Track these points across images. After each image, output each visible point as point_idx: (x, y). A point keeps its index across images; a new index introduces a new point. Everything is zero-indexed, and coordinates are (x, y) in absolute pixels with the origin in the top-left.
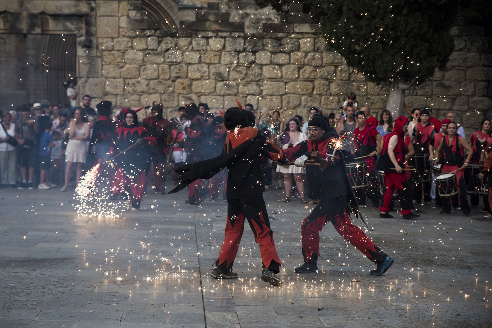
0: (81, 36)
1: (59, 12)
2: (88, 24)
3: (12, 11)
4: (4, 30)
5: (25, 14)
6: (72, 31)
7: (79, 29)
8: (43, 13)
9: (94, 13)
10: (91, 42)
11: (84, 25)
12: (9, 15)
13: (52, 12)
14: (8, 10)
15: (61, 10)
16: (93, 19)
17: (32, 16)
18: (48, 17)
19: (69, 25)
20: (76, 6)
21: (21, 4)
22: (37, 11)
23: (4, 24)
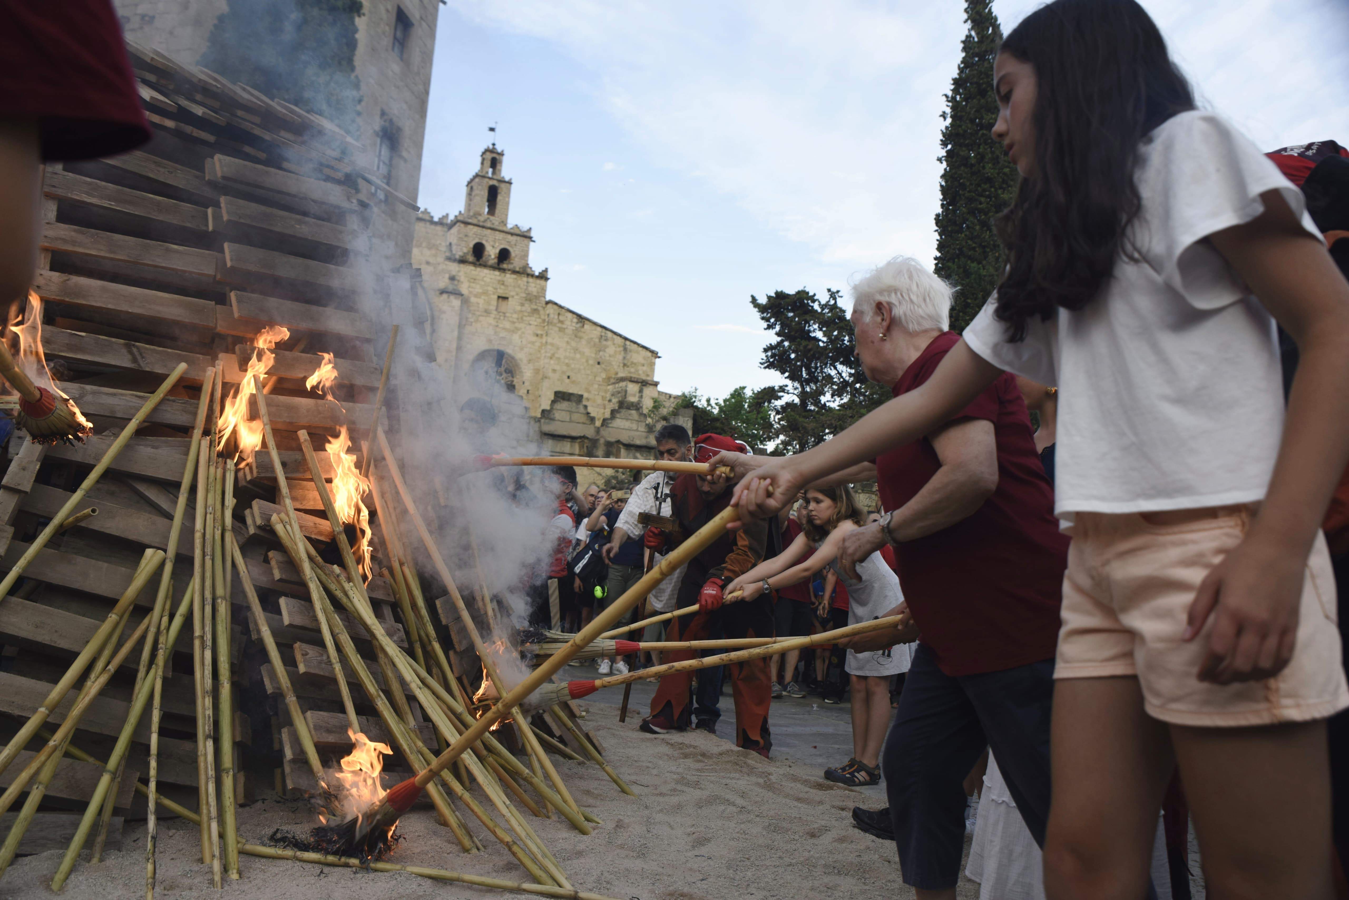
1: (632, 443)
3: (589, 437)
8: (618, 442)
12: (586, 441)
13: (625, 442)
14: (587, 435)
17: (609, 444)
18: (621, 446)
20: (646, 438)
21: (598, 430)
22: (612, 439)
23: (580, 450)
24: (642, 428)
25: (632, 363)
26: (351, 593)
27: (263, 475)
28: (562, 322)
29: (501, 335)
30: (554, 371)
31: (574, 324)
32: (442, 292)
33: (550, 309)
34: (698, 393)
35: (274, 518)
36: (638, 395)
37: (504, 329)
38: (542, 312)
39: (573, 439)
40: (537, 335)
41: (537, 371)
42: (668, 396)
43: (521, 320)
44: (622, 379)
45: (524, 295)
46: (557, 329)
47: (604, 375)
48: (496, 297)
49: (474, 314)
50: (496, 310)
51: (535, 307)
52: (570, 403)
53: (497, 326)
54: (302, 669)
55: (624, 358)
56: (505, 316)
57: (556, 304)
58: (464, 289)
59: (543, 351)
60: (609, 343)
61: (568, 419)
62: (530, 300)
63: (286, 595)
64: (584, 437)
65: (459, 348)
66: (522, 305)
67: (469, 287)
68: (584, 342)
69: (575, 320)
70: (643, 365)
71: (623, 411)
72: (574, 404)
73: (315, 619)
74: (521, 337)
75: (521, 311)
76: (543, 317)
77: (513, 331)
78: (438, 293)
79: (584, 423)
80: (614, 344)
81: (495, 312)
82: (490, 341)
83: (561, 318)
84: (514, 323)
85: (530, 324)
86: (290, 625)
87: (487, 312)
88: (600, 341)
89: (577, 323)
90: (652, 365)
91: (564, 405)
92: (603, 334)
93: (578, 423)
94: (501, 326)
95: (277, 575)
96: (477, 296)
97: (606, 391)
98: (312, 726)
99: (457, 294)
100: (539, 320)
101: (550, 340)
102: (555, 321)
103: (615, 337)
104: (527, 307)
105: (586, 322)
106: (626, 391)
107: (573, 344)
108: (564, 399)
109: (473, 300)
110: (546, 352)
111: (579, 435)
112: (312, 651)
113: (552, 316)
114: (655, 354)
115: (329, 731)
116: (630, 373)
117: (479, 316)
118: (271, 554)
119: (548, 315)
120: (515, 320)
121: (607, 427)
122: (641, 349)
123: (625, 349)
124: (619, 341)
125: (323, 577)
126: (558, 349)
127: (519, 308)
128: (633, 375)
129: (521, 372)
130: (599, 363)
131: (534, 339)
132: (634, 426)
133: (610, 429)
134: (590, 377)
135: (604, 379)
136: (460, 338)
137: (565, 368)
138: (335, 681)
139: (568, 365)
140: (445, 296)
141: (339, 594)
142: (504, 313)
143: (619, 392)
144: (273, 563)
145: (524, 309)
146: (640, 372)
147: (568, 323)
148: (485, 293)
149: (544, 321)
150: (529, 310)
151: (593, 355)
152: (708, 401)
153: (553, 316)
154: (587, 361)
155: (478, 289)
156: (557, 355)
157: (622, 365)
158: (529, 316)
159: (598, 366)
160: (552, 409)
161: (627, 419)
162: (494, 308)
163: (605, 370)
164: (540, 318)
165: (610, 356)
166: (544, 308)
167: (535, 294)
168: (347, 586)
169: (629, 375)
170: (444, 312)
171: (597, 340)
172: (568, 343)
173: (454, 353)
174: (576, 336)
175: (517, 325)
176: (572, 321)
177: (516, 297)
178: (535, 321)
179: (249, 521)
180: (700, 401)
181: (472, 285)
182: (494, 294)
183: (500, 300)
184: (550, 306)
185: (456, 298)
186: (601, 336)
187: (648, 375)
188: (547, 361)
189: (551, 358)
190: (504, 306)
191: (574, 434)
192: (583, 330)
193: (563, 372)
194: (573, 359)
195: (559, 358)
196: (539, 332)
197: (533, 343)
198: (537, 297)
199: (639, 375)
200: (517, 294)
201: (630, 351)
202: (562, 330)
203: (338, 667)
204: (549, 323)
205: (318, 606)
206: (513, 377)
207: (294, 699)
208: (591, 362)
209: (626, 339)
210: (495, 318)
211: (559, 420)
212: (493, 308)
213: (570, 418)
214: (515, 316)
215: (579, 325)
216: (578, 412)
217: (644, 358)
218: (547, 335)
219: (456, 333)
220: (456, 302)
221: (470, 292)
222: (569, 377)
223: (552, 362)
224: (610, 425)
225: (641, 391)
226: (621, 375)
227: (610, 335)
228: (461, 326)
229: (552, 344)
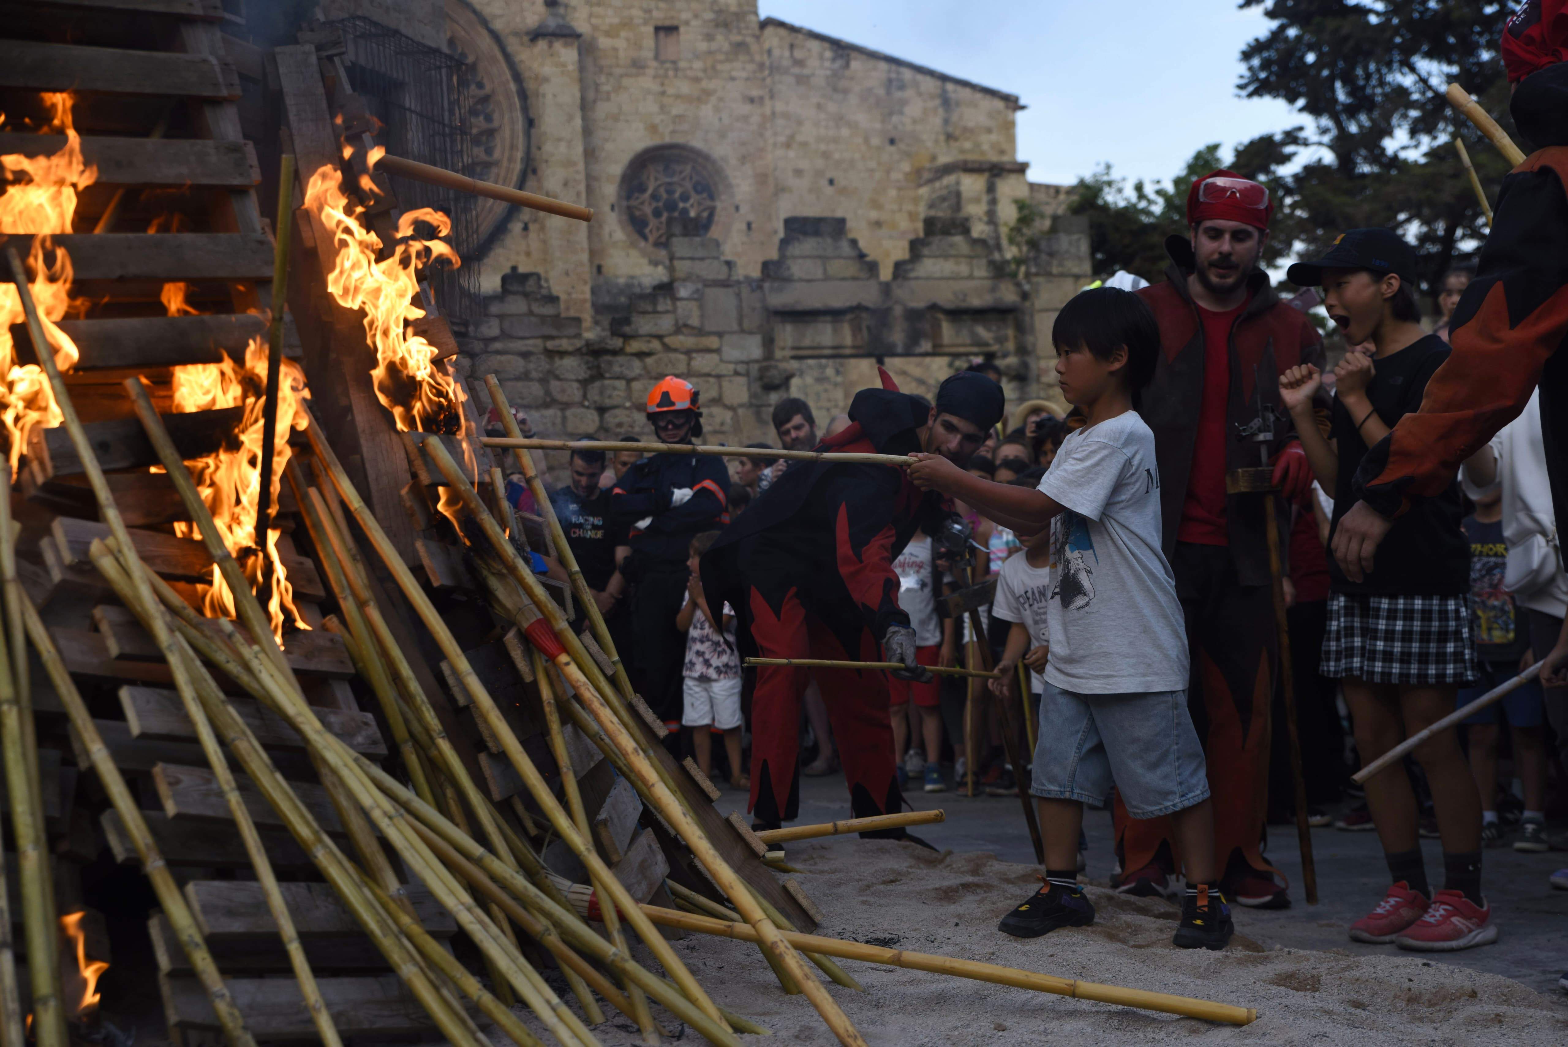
0: (1005, 356)
1: (964, 305)
2: (1021, 329)
3: (870, 305)
4: (853, 347)
5: (898, 311)
6: (987, 344)
7: (1001, 340)
8: (934, 307)
9: (1027, 304)
10: (1025, 365)
11: (1010, 332)
12: (864, 315)
13: (948, 306)
14: (865, 303)
15: (964, 300)
16: (1027, 318)
17: (913, 316)
18: (941, 316)
19: (982, 332)
20: (993, 290)
21: (886, 289)
22: (919, 304)
23: (854, 335)
24: (981, 271)
25: (965, 130)
26: (255, 664)
27: (65, 471)
28: (800, 63)
29: (675, 111)
30: (798, 173)
31: (827, 64)
32: (536, 35)
33: (771, 37)
34: (1115, 175)
35: (95, 547)
36: (985, 198)
37: (678, 96)
38: (754, 47)
39: (835, 314)
40: (752, 100)
41: (762, 179)
42: (1052, 191)
43: (712, 72)
44: (948, 169)
45: (709, 16)
46: (791, 80)
47: (906, 167)
48: (650, 29)
49: (610, 74)
50: (657, 57)
51: (739, 38)
52: (820, 240)
53: (663, 93)
54: (171, 808)
55: (946, 121)
56: (676, 70)
57: (781, 24)
58: (581, 22)
59: (768, 134)
60: (909, 93)
61: (819, 274)
62: (726, 25)
63: (132, 682)
64: (859, 308)
65: (590, 154)
66: (709, 38)
67: (591, 15)
68: (853, 100)
69: (828, 54)
70: (989, 131)
71: (936, 240)
72: (829, 240)
73: (187, 719)
74: (717, 109)
75: (710, 53)
76: (757, 58)
77: (699, 100)
78: (526, 39)
79: (854, 279)
80: (920, 94)
81: (654, 64)
82: (653, 129)
83: (798, 54)
84: (697, 80)
85: (733, 79)
86: (143, 736)
87: (638, 66)
88: (888, 93)
89: (834, 60)
90: (1009, 127)
91: (808, 245)
92: (893, 76)
93: (844, 279)
94: (671, 91)
95: (114, 648)
96: (608, 34)
97: (916, 200)
98: (196, 906)
99: (567, 35)
100: (751, 67)
101: (779, 107)
102: (786, 63)
103: (920, 77)
104: (722, 42)
105: (853, 54)
106: (958, 194)
107: (832, 107)
108: (805, 234)
109: (604, 42)
110: (775, 134)
111: (848, 304)
112: (187, 777)
113: (776, 52)
114: (1012, 103)
115: (231, 913)
116: (962, 151)
117: (621, 76)
118: (99, 612)
119: (769, 52)
120: (700, 74)
121: (906, 278)
122: (979, 96)
123: (946, 102)
124: (929, 85)
125: (201, 642)
126: (800, 123)
127: (703, 46)
128: (970, 157)
129: (729, 186)
130: (892, 142)
131: (747, 108)
132: (964, 269)
133: (913, 283)
134: (878, 175)
135: (907, 174)
136: (587, 132)
137: (820, 163)
138: (231, 824)
139: (826, 155)
140: (542, 44)
141: (233, 668)
142: (674, 62)
143: (943, 199)
144: (104, 627)
145: (714, 46)
146: (986, 147)
147: (813, 63)
148: (627, 24)
149: (762, 66)
150: (726, 47)
151: (878, 126)
152: (1139, 188)
153: (781, 54)
154: (867, 140)
155: (611, 19)
156: (800, 138)
157: (942, 138)
158: (728, 60)
159: (892, 149)
160: (783, 257)
161: (946, 257)
162: (650, 55)
163: (908, 155)
164: (752, 61)
165: (915, 122)
166: (757, 38)
167: (734, 8)
168: (247, 652)
169: (961, 157)
170: (546, 80)
171: (881, 92)
172: (819, 106)
173: (581, 166)
174: (835, 90)
175: (705, 84)
176: (821, 58)
177: (694, 23)
178: (741, 69)
179: (50, 558)
180: (1120, 191)
181: (597, 10)
182: (646, 23)
183: (662, 35)
184: (769, 31)
185: (566, 45)
186: (890, 81)
187: (1002, 152)
188: (780, 152)
189: (788, 145)
190: (670, 46)
191: (837, 302)
192: (847, 73)
193: (819, 173)
194: (836, 140)
195: (805, 144)
196: (755, 93)
197: (745, 118)
198: (740, 16)
199: (983, 153)
200: (696, 16)
201: (958, 104)
202: (802, 80)
203: (234, 798)
204: (775, 69)
205: (188, 693)
206: (712, 197)
207: (160, 863)
208: (875, 141)
209: (944, 78)
210: (655, 77)
211: (801, 280)
212: (647, 54)
213: (825, 270)
214: (698, 65)
215: (838, 64)
216: (839, 257)
217: (991, 115)
218: (772, 97)
219: (578, 122)
220: (568, 55)
221: (595, 28)
222: (831, 182)
223: (792, 154)
224: (912, 275)
225: (991, 189)
226: (944, 159)
227: (907, 74)
228: (585, 106)
229: (786, 116)
